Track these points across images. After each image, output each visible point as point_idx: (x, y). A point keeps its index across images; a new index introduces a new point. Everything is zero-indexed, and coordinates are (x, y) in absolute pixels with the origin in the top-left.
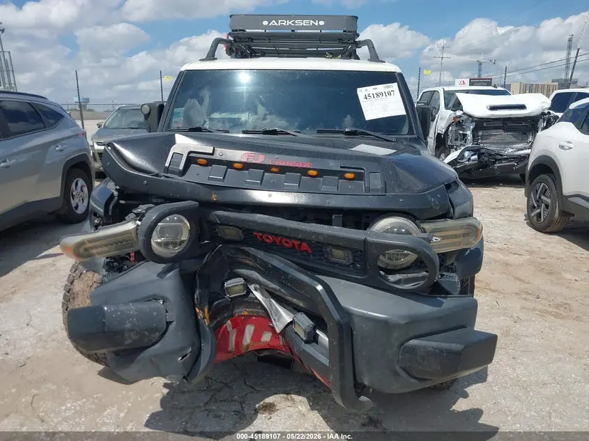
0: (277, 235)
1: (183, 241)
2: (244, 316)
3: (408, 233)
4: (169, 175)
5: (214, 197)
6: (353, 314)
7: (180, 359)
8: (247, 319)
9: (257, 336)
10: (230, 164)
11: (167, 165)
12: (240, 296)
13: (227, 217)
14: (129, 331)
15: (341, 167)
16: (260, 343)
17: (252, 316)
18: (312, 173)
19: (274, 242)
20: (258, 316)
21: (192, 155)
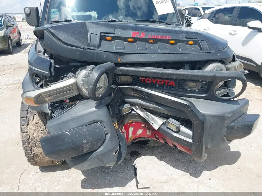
0: (154, 78)
1: (101, 87)
2: (129, 123)
3: (221, 70)
4: (90, 48)
5: (120, 60)
6: (205, 115)
7: (114, 154)
8: (131, 125)
9: (134, 132)
10: (125, 39)
11: (89, 41)
12: (128, 113)
13: (127, 70)
14: (86, 144)
15: (186, 38)
16: (135, 136)
17: (133, 123)
18: (172, 42)
19: (152, 82)
20: (137, 122)
21: (102, 34)
